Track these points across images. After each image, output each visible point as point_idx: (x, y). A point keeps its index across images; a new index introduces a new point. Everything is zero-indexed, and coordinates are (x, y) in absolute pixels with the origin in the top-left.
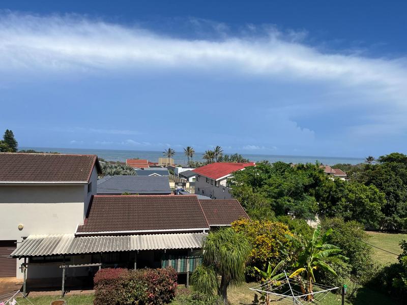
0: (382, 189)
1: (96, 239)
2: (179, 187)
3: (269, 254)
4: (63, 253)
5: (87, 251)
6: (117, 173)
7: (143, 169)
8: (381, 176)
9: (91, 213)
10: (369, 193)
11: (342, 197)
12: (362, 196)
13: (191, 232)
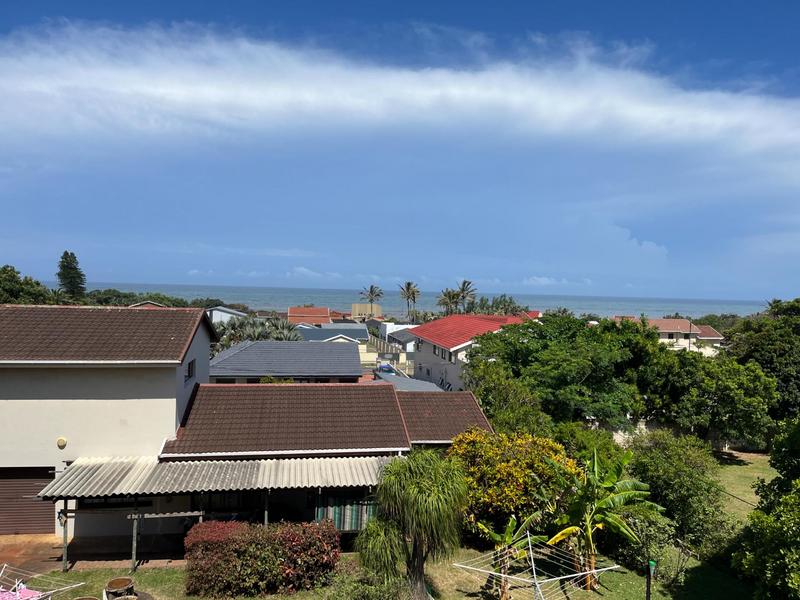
0: (773, 370)
1: (197, 466)
2: (385, 363)
3: (519, 499)
4: (133, 493)
5: (176, 489)
6: (265, 336)
7: (320, 326)
8: (772, 345)
9: (191, 416)
10: (744, 379)
11: (692, 385)
12: (730, 383)
13: (376, 454)
